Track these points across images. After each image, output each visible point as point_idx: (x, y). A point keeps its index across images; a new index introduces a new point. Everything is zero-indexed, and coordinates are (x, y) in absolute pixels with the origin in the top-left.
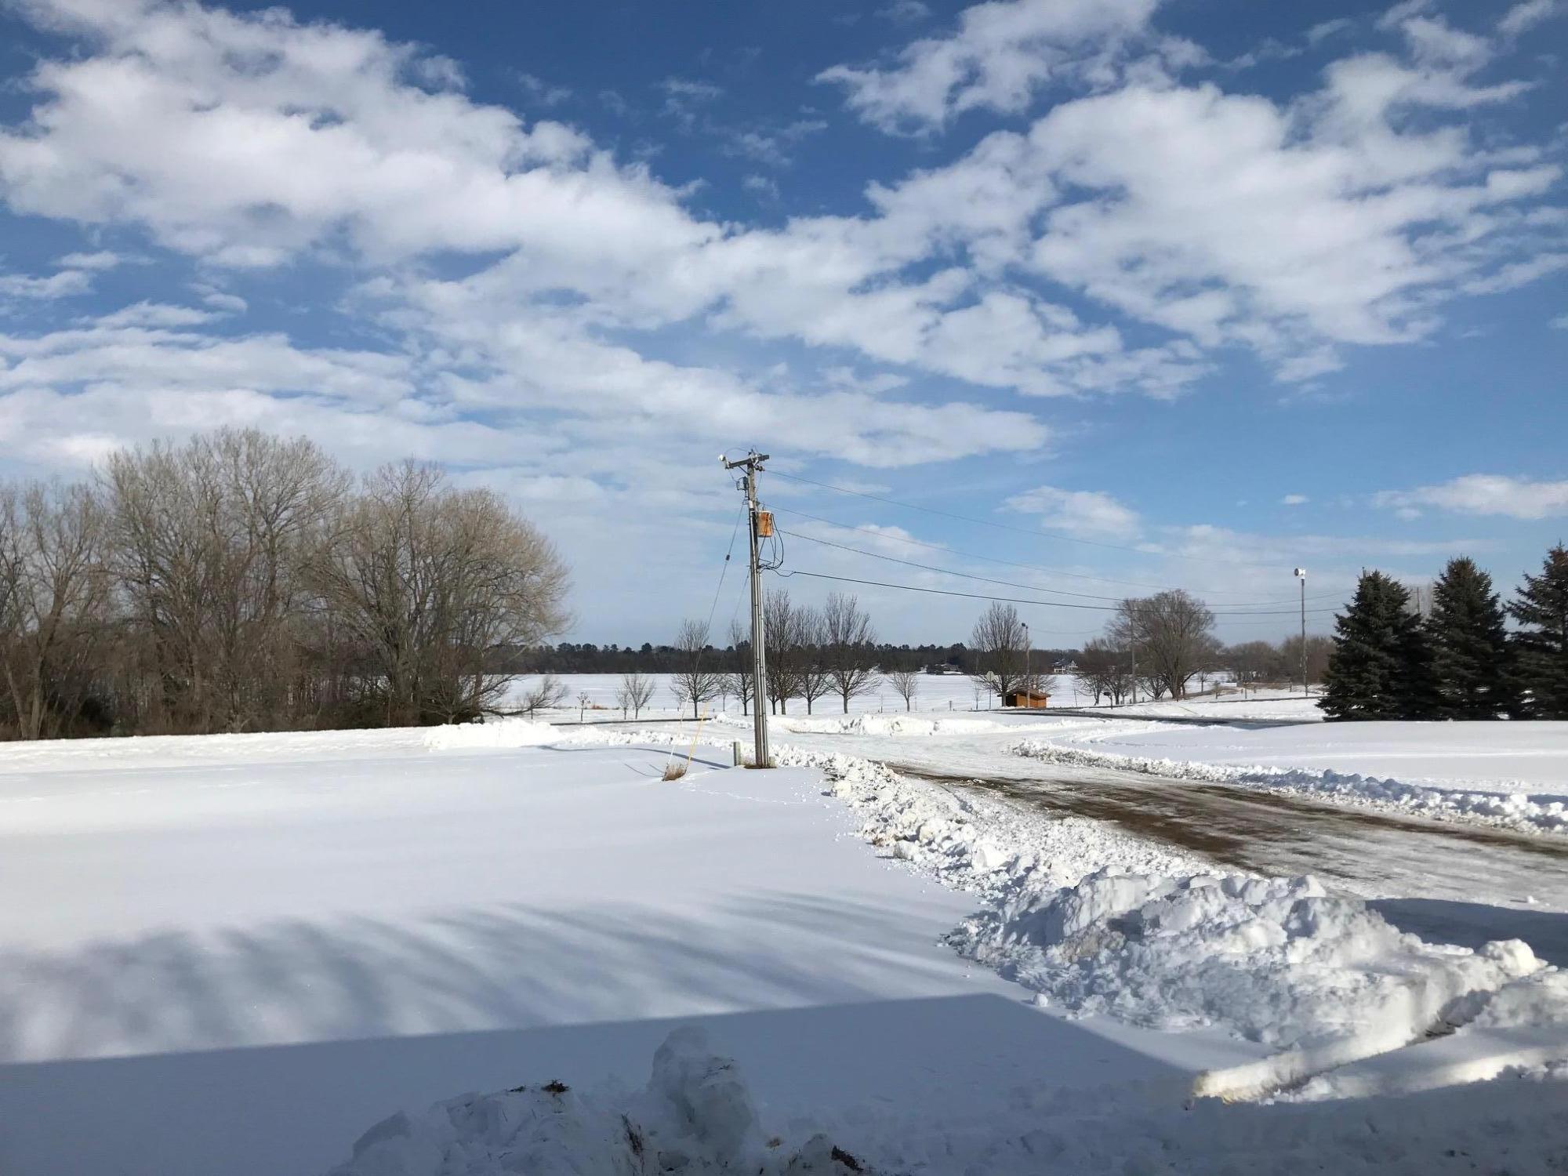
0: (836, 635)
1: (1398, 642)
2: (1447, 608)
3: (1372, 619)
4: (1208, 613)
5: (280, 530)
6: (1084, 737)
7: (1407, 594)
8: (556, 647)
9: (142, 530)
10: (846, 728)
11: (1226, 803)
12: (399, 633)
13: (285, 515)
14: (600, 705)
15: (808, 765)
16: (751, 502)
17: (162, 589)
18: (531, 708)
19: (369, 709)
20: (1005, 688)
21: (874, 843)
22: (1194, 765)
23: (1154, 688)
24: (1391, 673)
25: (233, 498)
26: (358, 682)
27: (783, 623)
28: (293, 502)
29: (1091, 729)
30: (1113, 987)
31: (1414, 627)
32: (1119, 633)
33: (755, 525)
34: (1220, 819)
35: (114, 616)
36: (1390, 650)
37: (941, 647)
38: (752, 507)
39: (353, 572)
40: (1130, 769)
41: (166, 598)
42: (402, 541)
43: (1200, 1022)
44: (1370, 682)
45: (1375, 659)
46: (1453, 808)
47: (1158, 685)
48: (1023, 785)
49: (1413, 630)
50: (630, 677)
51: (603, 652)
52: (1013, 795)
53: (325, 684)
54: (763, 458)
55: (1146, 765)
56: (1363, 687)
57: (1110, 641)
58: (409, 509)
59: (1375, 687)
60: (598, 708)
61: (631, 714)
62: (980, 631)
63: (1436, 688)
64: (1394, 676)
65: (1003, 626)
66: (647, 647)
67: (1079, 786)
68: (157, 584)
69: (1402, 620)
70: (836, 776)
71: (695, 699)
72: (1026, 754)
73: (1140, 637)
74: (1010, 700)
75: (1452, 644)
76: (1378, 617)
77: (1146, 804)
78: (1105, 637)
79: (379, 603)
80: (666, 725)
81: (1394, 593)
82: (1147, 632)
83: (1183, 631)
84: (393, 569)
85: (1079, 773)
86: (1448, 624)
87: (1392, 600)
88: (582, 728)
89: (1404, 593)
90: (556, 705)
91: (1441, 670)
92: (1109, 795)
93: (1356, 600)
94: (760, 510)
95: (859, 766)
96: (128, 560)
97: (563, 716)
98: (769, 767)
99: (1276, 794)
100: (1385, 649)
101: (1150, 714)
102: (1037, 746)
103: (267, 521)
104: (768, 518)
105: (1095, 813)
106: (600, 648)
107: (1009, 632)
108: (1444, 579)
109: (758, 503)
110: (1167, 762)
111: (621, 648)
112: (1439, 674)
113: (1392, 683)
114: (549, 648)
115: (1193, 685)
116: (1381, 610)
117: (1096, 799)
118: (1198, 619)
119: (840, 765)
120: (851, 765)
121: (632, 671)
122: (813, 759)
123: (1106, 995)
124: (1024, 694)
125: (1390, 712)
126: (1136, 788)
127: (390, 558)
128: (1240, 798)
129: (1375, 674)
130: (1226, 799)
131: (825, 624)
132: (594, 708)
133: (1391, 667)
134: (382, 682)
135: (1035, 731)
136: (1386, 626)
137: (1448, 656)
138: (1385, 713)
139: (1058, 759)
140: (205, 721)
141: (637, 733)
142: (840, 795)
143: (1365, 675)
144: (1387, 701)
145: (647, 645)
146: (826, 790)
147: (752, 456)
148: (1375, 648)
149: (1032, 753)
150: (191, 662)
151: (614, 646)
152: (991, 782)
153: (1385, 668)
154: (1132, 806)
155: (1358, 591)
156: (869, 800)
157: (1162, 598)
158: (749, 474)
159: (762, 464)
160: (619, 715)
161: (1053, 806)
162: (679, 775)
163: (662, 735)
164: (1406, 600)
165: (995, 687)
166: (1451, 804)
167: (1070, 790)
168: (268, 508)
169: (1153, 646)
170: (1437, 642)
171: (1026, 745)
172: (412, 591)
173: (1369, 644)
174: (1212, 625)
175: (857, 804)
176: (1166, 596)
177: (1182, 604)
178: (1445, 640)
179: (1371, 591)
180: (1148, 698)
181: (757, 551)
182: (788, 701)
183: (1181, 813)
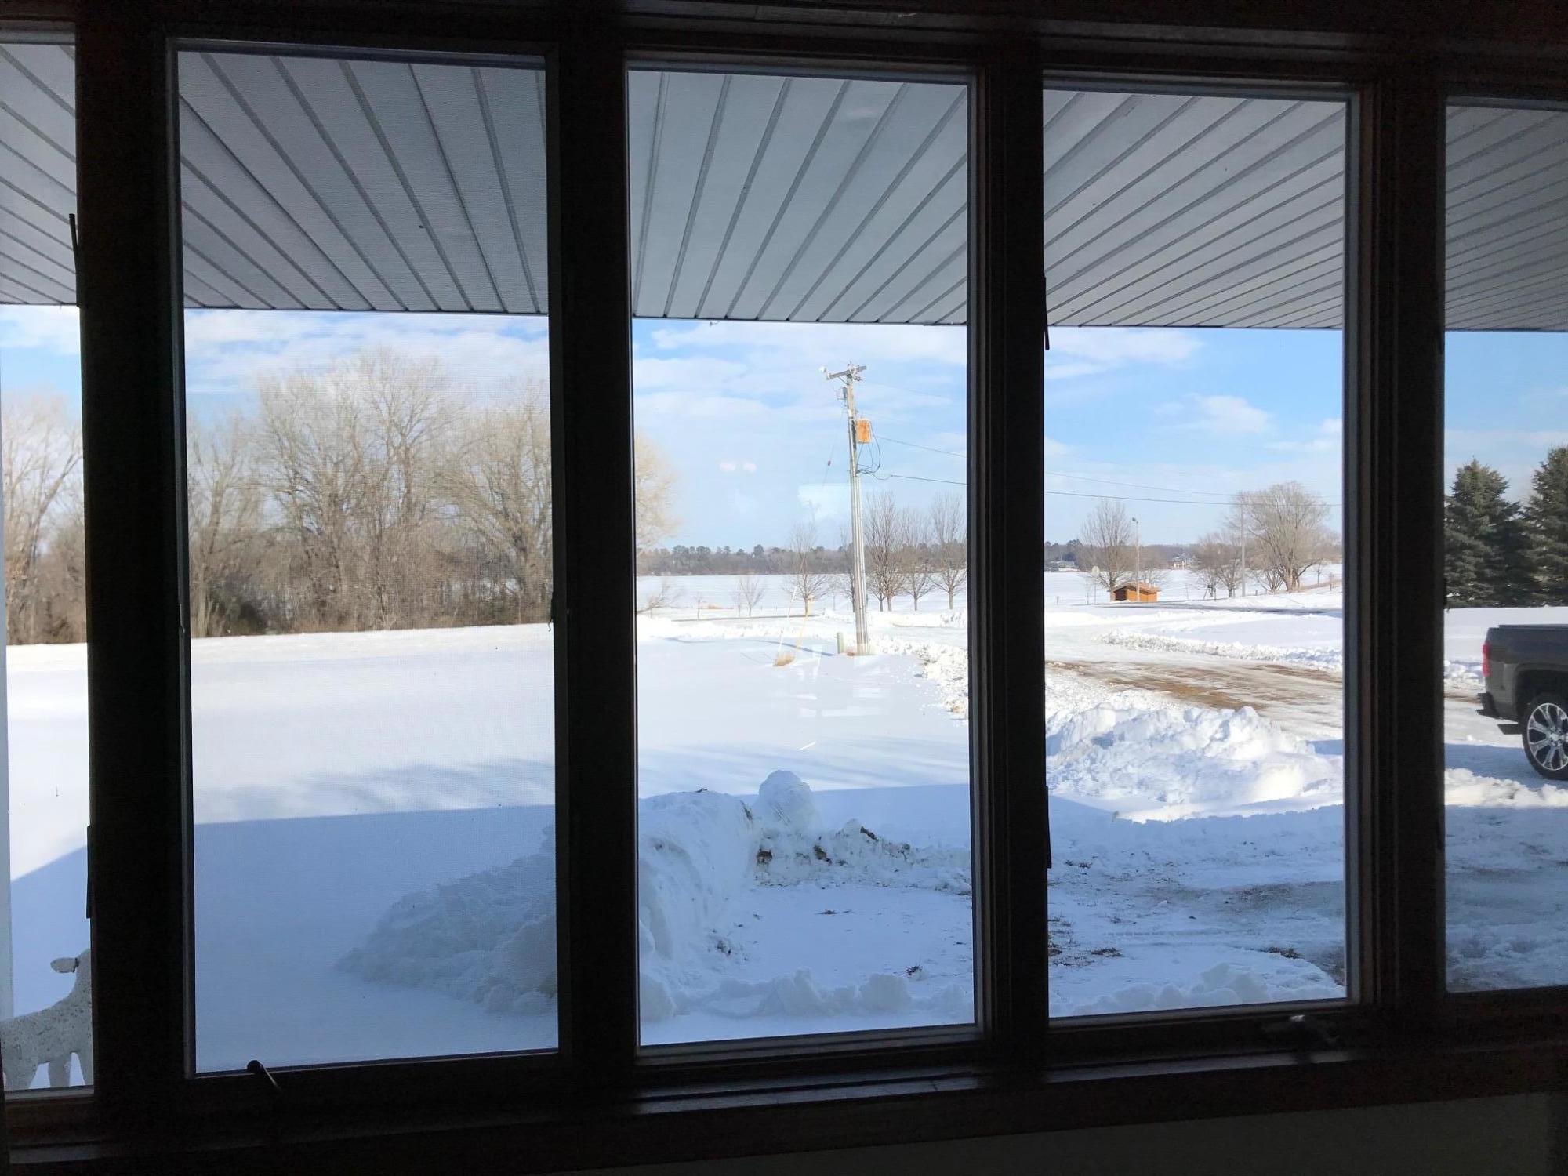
0: (941, 534)
1: (1495, 530)
2: (1546, 496)
3: (1469, 508)
4: (1324, 504)
5: (413, 441)
6: (1176, 627)
7: (1506, 483)
8: (671, 550)
9: (287, 444)
10: (946, 622)
11: (1276, 677)
12: (526, 538)
13: (419, 427)
14: (715, 605)
15: (905, 653)
16: (850, 411)
17: (307, 499)
18: (650, 608)
19: (502, 610)
20: (1112, 583)
21: (952, 711)
22: (1260, 648)
23: (1270, 580)
24: (1486, 561)
25: (369, 412)
26: (488, 585)
27: (888, 523)
28: (425, 415)
29: (1183, 620)
30: (1080, 775)
31: (1511, 515)
32: (1233, 526)
33: (854, 432)
34: (1262, 689)
35: (265, 526)
36: (1487, 538)
37: (1057, 545)
38: (850, 415)
39: (481, 479)
40: (1203, 652)
41: (313, 508)
42: (526, 449)
43: (1130, 793)
44: (1466, 570)
45: (1470, 547)
46: (1472, 678)
47: (1274, 578)
48: (1098, 667)
49: (1511, 519)
50: (743, 578)
51: (717, 553)
52: (1086, 674)
53: (457, 587)
54: (861, 369)
55: (1217, 648)
56: (1457, 575)
57: (1224, 535)
58: (530, 418)
59: (1469, 575)
60: (714, 608)
61: (745, 612)
62: (1088, 527)
63: (1531, 575)
64: (1490, 564)
65: (1112, 521)
66: (759, 549)
67: (1149, 666)
68: (302, 495)
69: (1499, 509)
70: (929, 661)
71: (806, 597)
72: (1112, 642)
73: (1255, 530)
74: (1120, 594)
75: (1549, 532)
76: (1474, 505)
77: (1203, 679)
78: (1219, 531)
79: (505, 509)
80: (777, 621)
81: (1492, 481)
82: (1263, 524)
83: (1298, 522)
84: (518, 477)
85: (1156, 656)
86: (1545, 514)
87: (1492, 489)
88: (700, 624)
89: (1503, 481)
90: (673, 605)
91: (1536, 558)
92: (1173, 673)
93: (1455, 489)
94: (858, 419)
95: (951, 653)
96: (274, 471)
97: (681, 615)
98: (869, 654)
99: (1325, 670)
100: (1480, 537)
101: (1254, 605)
102: (1125, 634)
103: (402, 434)
104: (865, 425)
105: (1151, 687)
106: (714, 550)
107: (1117, 527)
108: (1544, 467)
109: (856, 412)
110: (1238, 645)
111: (734, 550)
112: (1534, 561)
113: (1487, 571)
114: (664, 551)
115: (1308, 576)
116: (1479, 499)
117: (1160, 676)
118: (1314, 511)
119: (933, 651)
120: (943, 652)
121: (746, 573)
122: (910, 648)
123: (1074, 781)
124: (1134, 589)
125: (1483, 599)
126: (1201, 667)
127: (514, 466)
128: (1290, 674)
129: (1469, 563)
130: (1277, 675)
131: (930, 523)
132: (710, 608)
133: (1486, 555)
134: (511, 585)
135: (1131, 621)
136: (1482, 516)
137: (1545, 544)
138: (1479, 601)
139: (1140, 646)
140: (353, 622)
141: (751, 628)
142: (930, 676)
143: (1459, 563)
144: (1481, 589)
145: (759, 546)
146: (919, 673)
147: (850, 368)
148: (1470, 536)
149: (1117, 641)
150: (337, 567)
151: (727, 548)
152: (1070, 664)
153: (1480, 557)
154: (1191, 682)
155: (1457, 481)
156: (955, 679)
157: (1277, 489)
158: (848, 384)
159: (859, 374)
160: (734, 613)
161: (1119, 682)
162: (788, 662)
163: (773, 630)
164: (1504, 488)
165: (1103, 582)
166: (1471, 675)
167: (1140, 669)
168: (401, 421)
169: (1268, 539)
170: (1535, 530)
171: (1114, 634)
172: (535, 498)
173: (1465, 533)
174: (1327, 517)
175: (944, 683)
176: (1281, 487)
177: (1298, 496)
178: (1543, 528)
179: (1469, 481)
180: (1261, 590)
181: (855, 457)
182: (894, 599)
183: (1229, 685)
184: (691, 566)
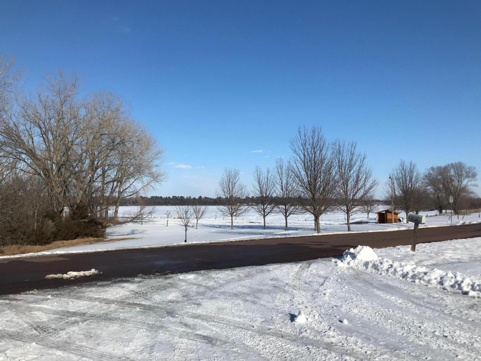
8: (171, 197)
51: (187, 199)
151: (190, 197)
184: (178, 202)
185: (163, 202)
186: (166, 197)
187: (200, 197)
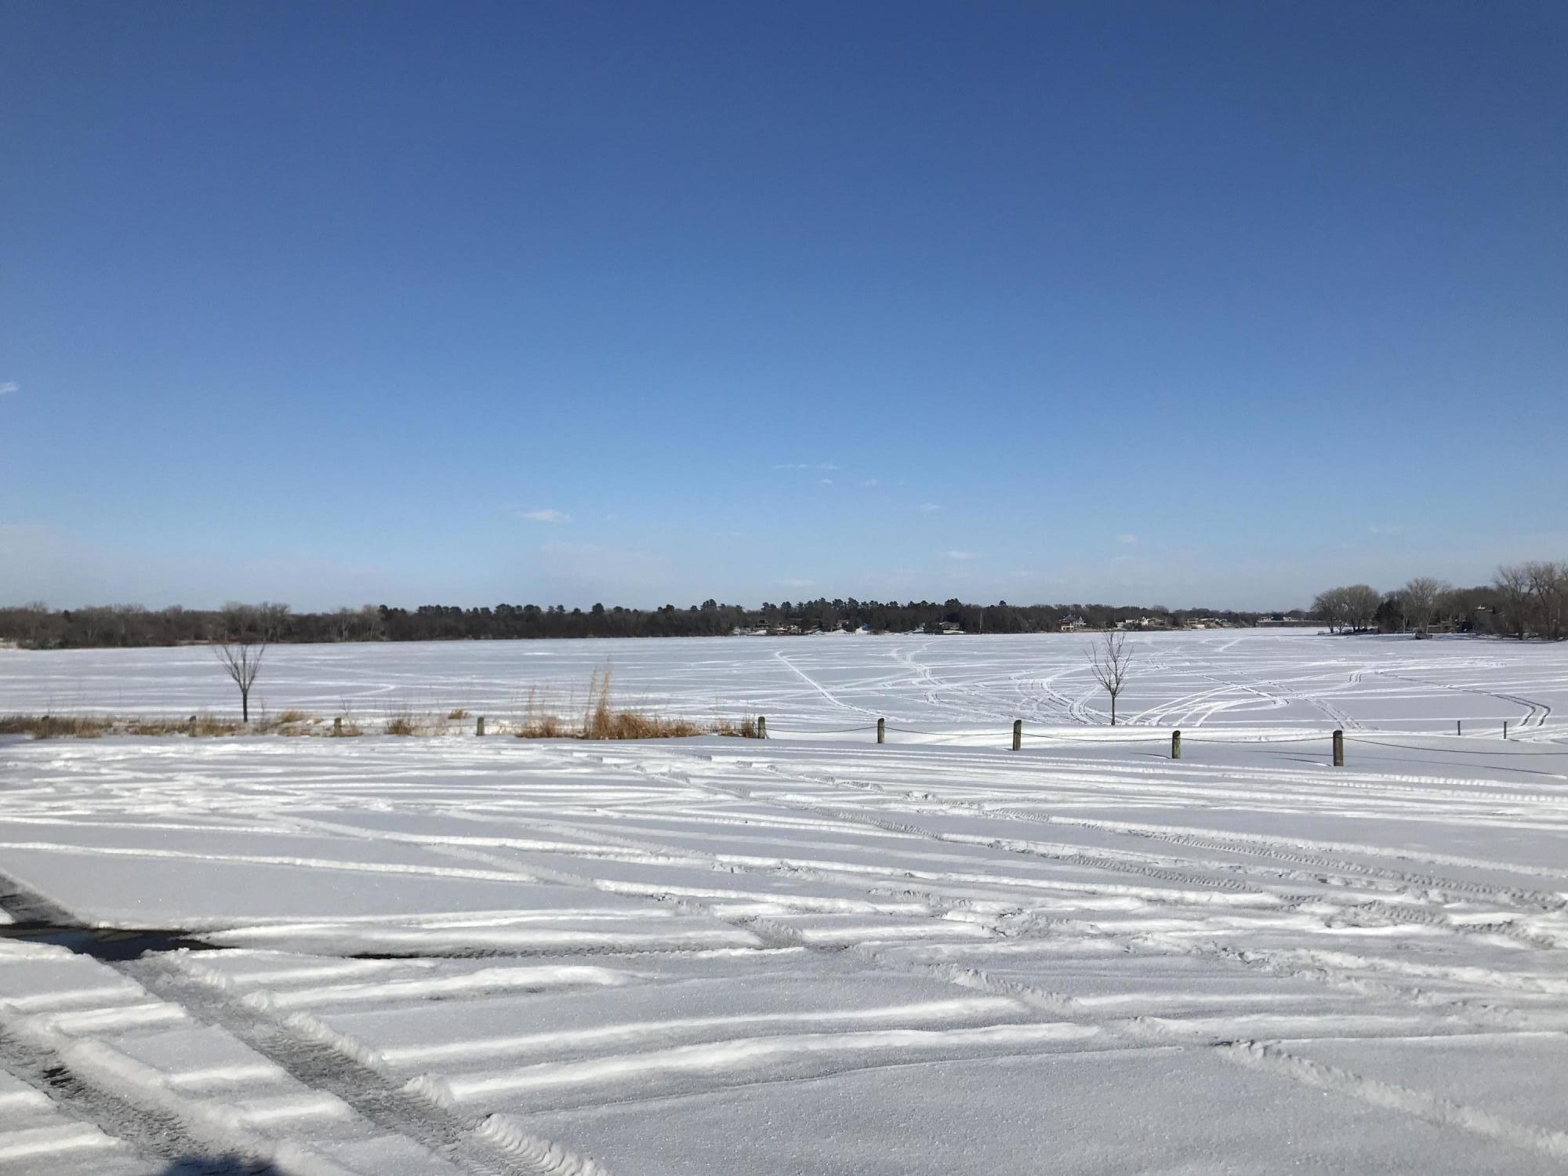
184: (518, 627)
185: (462, 626)
186: (475, 609)
187: (598, 608)
